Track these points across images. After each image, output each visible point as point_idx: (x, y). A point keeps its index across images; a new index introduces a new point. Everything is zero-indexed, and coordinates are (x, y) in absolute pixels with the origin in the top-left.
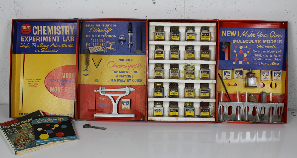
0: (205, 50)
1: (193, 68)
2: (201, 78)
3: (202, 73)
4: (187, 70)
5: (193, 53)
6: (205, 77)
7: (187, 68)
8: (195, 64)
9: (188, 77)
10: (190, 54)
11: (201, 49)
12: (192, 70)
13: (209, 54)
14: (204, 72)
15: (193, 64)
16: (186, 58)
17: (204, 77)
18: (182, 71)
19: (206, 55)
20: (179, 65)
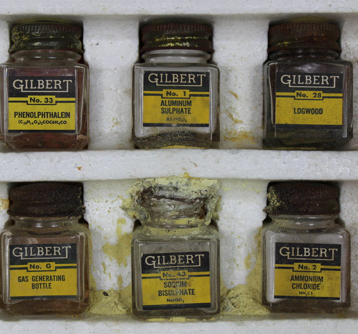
0: (306, 60)
1: (203, 213)
2: (271, 299)
3: (279, 260)
4: (154, 231)
5: (206, 87)
6: (309, 292)
7: (152, 213)
8: (220, 181)
9: (163, 301)
10: (180, 93)
11: (272, 51)
12: (195, 232)
13: (339, 89)
14: (302, 246)
15: (205, 185)
16: (142, 132)
17: (296, 292)
18: (113, 240)
19: (316, 105)
20: (86, 189)
